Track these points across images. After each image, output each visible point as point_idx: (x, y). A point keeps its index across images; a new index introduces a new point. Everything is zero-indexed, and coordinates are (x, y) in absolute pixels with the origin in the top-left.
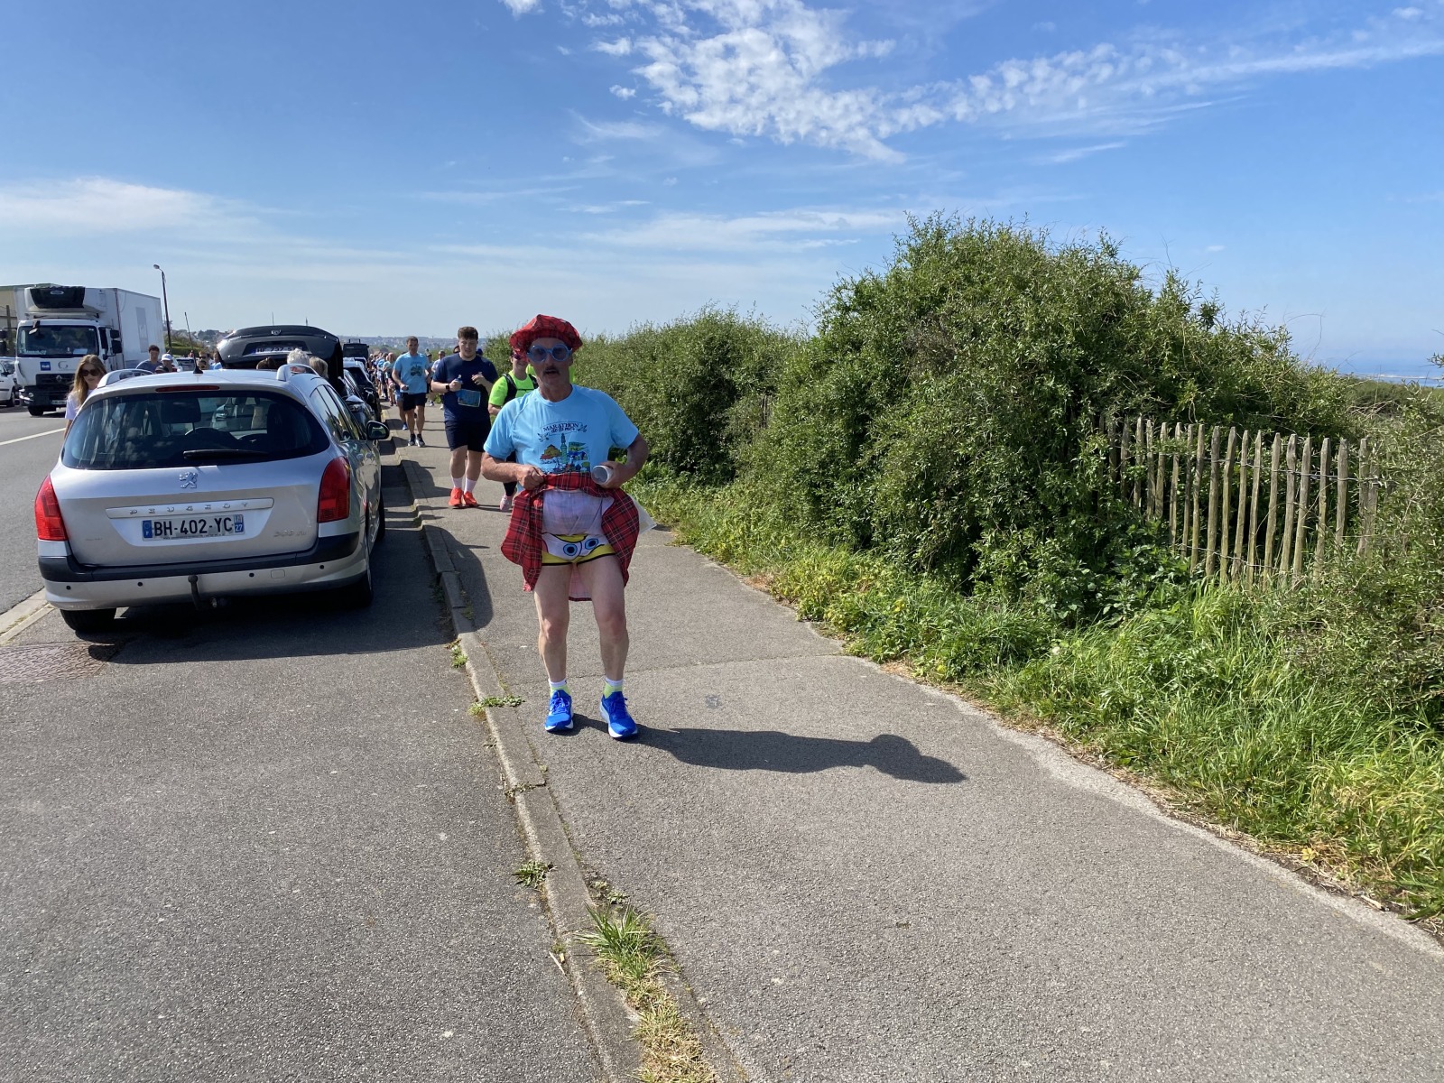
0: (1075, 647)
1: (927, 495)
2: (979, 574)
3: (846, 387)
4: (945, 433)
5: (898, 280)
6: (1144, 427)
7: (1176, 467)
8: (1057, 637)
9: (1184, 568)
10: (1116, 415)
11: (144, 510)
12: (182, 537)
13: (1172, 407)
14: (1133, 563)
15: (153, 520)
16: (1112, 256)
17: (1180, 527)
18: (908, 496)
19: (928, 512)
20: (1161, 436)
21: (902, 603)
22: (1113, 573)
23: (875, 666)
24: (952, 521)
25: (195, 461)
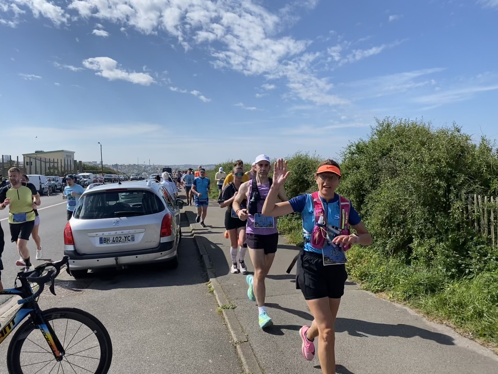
0: (455, 287)
1: (390, 225)
2: (413, 256)
3: (355, 183)
4: (396, 201)
5: (373, 143)
6: (477, 198)
7: (492, 214)
8: (448, 283)
10: (465, 193)
11: (100, 234)
12: (113, 243)
13: (488, 190)
14: (477, 252)
15: (103, 237)
16: (459, 132)
18: (382, 225)
19: (391, 232)
20: (485, 202)
21: (383, 269)
22: (469, 256)
23: (373, 295)
24: (401, 235)
25: (119, 216)
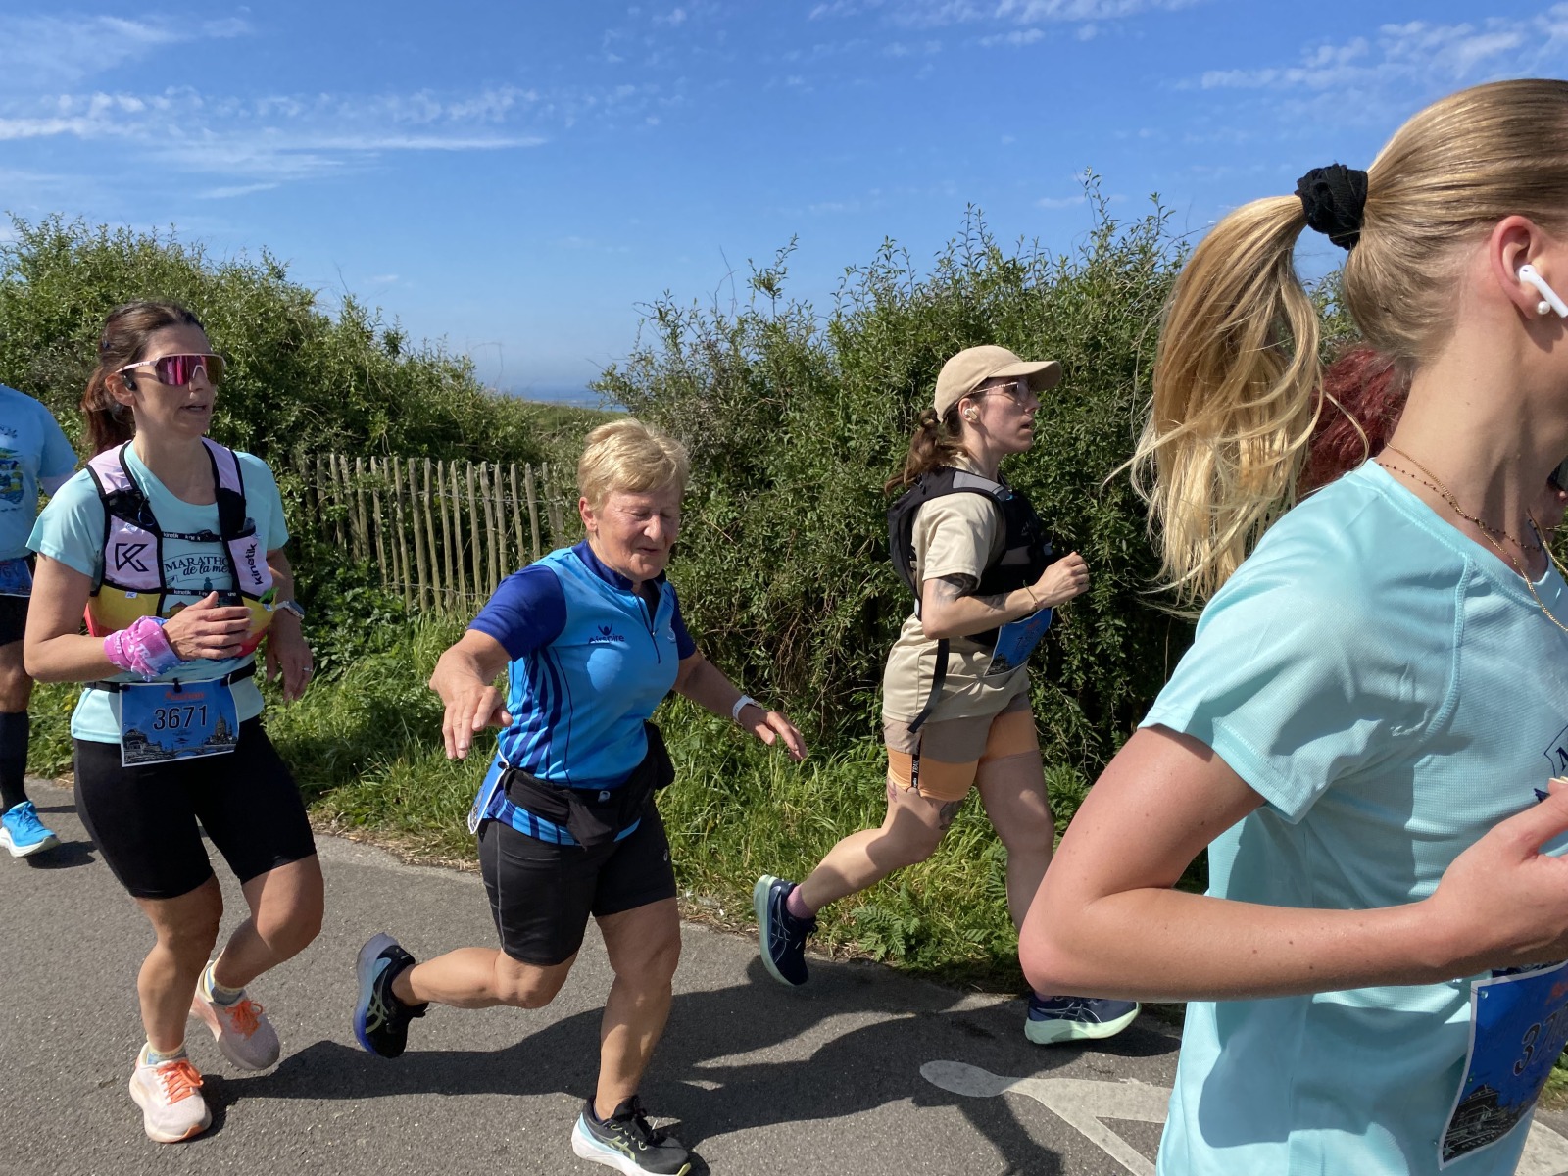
6: (338, 465)
7: (376, 500)
9: (399, 607)
10: (306, 453)
13: (365, 440)
14: (346, 609)
16: (280, 278)
17: (390, 565)
20: (357, 472)
22: (327, 623)
